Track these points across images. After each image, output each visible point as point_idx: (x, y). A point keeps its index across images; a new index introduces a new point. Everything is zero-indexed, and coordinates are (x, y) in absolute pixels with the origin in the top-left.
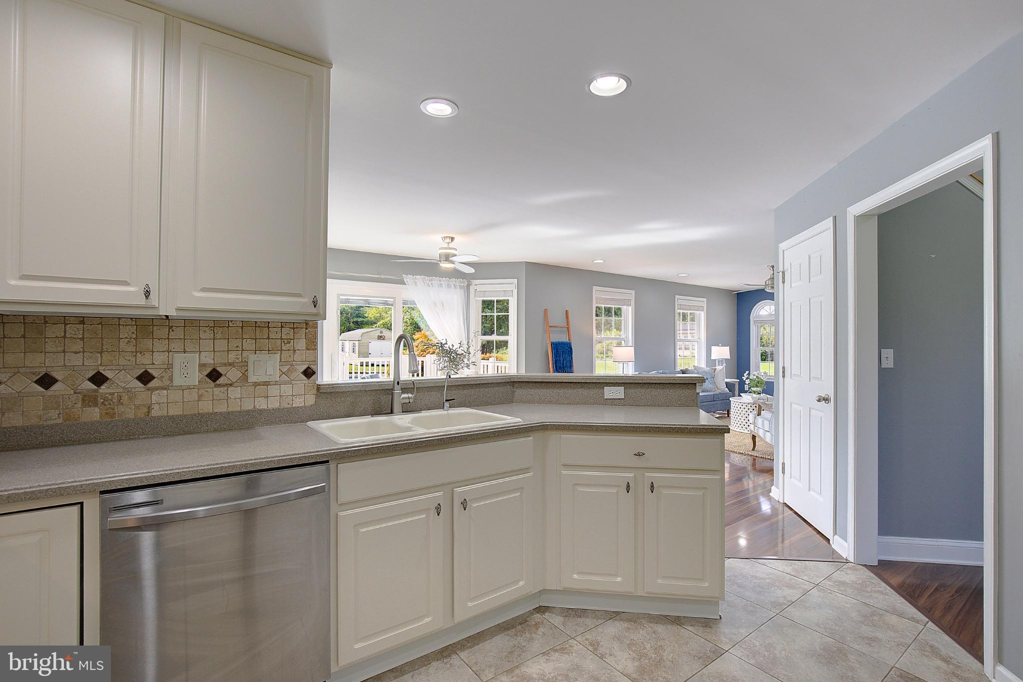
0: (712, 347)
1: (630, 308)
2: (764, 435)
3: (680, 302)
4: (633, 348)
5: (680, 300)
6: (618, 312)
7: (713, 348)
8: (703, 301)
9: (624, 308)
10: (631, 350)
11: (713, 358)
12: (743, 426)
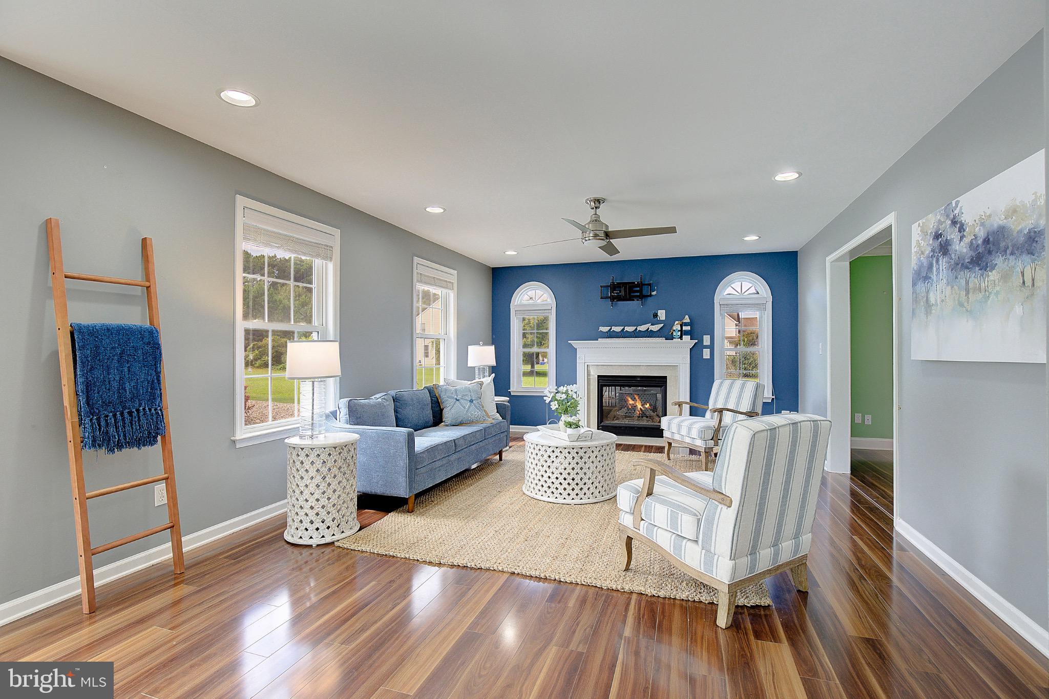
0: (470, 347)
1: (331, 266)
2: (678, 548)
3: (421, 270)
4: (336, 346)
5: (421, 265)
6: (304, 274)
7: (471, 349)
8: (452, 275)
9: (317, 263)
10: (333, 349)
11: (471, 364)
12: (554, 490)
